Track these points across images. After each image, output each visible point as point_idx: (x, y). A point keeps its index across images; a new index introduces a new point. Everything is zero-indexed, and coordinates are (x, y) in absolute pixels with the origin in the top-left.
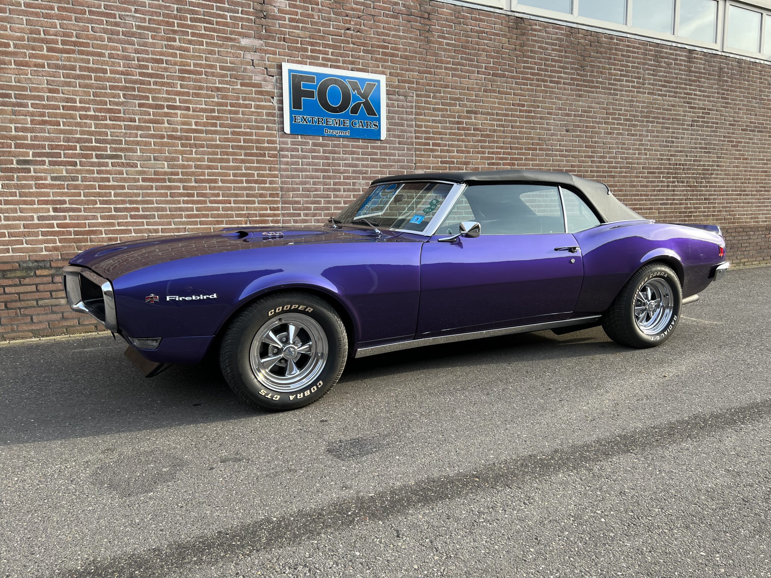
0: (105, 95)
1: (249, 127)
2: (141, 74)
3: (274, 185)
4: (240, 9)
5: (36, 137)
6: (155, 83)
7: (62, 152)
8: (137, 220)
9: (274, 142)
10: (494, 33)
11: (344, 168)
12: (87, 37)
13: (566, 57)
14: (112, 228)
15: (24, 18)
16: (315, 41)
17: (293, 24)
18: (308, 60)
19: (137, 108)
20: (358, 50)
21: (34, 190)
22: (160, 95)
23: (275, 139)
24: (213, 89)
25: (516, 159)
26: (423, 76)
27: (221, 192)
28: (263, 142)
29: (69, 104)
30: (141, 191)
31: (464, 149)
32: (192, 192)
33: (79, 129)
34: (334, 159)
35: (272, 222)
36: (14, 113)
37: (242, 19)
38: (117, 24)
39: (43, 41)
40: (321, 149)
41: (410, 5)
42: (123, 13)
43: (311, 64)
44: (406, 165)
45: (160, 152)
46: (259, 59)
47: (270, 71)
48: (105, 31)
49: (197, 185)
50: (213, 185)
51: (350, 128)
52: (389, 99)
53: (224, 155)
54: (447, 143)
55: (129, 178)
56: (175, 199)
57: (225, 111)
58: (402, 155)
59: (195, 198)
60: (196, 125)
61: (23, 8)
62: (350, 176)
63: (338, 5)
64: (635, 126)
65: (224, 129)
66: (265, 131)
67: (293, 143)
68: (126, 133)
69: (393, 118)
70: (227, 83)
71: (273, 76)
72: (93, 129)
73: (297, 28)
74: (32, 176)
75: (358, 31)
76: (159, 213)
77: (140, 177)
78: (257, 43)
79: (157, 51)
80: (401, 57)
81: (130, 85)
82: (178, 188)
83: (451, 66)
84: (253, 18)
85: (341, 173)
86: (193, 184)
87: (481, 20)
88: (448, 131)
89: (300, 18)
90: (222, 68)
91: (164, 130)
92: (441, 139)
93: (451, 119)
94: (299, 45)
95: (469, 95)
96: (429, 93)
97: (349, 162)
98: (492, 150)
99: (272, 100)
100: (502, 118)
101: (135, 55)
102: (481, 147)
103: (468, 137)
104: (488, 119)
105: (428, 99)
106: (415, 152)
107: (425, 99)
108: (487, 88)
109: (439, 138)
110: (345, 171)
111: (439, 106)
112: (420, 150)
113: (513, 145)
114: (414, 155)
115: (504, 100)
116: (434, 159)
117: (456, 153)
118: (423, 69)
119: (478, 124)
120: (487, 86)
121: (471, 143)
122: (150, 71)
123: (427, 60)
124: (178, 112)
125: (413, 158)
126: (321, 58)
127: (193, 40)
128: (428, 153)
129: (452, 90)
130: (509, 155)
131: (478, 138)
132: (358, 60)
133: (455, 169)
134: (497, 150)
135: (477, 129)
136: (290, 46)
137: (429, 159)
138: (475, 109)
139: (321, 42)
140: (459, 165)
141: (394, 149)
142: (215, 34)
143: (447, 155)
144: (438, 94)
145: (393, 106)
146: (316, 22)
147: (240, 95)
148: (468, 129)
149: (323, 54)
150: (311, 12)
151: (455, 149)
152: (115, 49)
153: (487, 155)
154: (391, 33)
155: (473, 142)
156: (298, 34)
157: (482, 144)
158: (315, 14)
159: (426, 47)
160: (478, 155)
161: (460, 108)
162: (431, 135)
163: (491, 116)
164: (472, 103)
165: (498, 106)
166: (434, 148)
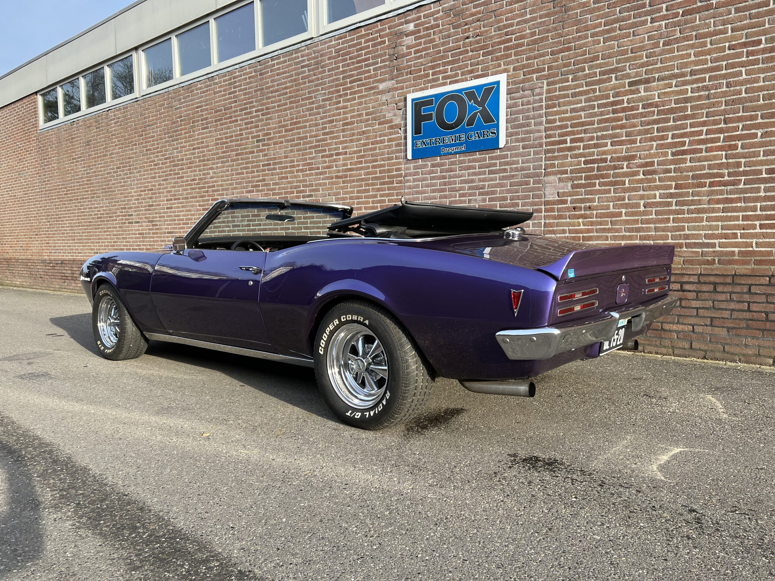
0: (307, 154)
1: (383, 160)
2: (323, 134)
4: (380, 60)
6: (330, 138)
9: (400, 169)
11: (460, 185)
12: (300, 117)
15: (277, 114)
16: (435, 63)
17: (418, 55)
18: (430, 85)
19: (321, 159)
20: (478, 56)
23: (401, 166)
24: (361, 133)
26: (558, 58)
28: (392, 170)
29: (292, 164)
31: (624, 138)
33: (296, 179)
34: (450, 177)
36: (272, 174)
37: (380, 68)
38: (313, 103)
39: (283, 126)
40: (439, 169)
42: (316, 94)
43: (432, 87)
44: (531, 173)
45: (331, 189)
46: (391, 97)
47: (398, 106)
48: (308, 110)
52: (510, 99)
53: (366, 186)
54: (595, 135)
57: (368, 150)
58: (528, 161)
60: (350, 165)
61: (276, 108)
62: (466, 193)
63: (458, 18)
65: (367, 164)
66: (394, 161)
67: (415, 168)
68: (315, 178)
69: (516, 119)
70: (369, 125)
71: (400, 109)
72: (301, 178)
73: (421, 57)
75: (478, 35)
78: (391, 84)
79: (331, 114)
80: (528, 45)
81: (318, 143)
83: (603, 28)
85: (457, 191)
88: (596, 119)
89: (423, 46)
90: (367, 114)
91: (333, 172)
92: (585, 132)
93: (602, 102)
94: (422, 73)
95: (635, 58)
96: (567, 76)
97: (465, 178)
98: (682, 131)
99: (400, 132)
100: (703, 76)
101: (320, 121)
102: (658, 130)
103: (632, 120)
104: (674, 84)
105: (564, 84)
106: (545, 154)
107: (560, 85)
108: (671, 38)
109: (581, 130)
110: (461, 189)
111: (581, 89)
112: (553, 151)
113: (731, 116)
114: (544, 158)
115: (709, 46)
116: (573, 160)
117: (609, 147)
118: (558, 48)
119: (652, 97)
120: (672, 34)
121: (638, 128)
122: (328, 130)
123: (564, 35)
124: (341, 157)
125: (542, 163)
126: (441, 78)
127: (350, 98)
128: (564, 153)
129: (604, 61)
130: (721, 133)
131: (652, 118)
132: (477, 66)
133: (609, 168)
134: (693, 129)
135: (651, 105)
136: (415, 77)
137: (566, 161)
138: (647, 76)
139: (441, 62)
140: (615, 163)
141: (517, 155)
142: (363, 88)
143: (594, 152)
144: (580, 73)
145: (515, 105)
146: (437, 45)
147: (378, 133)
148: (632, 109)
149: (443, 73)
150: (432, 37)
151: (609, 142)
152: (312, 120)
153: (670, 140)
154: (515, 21)
155: (642, 126)
156: (421, 62)
157: (660, 125)
158: (436, 37)
159: (563, 18)
160: (651, 143)
161: (618, 82)
162: (567, 130)
163: (679, 79)
164: (641, 69)
165: (697, 59)
166: (573, 145)
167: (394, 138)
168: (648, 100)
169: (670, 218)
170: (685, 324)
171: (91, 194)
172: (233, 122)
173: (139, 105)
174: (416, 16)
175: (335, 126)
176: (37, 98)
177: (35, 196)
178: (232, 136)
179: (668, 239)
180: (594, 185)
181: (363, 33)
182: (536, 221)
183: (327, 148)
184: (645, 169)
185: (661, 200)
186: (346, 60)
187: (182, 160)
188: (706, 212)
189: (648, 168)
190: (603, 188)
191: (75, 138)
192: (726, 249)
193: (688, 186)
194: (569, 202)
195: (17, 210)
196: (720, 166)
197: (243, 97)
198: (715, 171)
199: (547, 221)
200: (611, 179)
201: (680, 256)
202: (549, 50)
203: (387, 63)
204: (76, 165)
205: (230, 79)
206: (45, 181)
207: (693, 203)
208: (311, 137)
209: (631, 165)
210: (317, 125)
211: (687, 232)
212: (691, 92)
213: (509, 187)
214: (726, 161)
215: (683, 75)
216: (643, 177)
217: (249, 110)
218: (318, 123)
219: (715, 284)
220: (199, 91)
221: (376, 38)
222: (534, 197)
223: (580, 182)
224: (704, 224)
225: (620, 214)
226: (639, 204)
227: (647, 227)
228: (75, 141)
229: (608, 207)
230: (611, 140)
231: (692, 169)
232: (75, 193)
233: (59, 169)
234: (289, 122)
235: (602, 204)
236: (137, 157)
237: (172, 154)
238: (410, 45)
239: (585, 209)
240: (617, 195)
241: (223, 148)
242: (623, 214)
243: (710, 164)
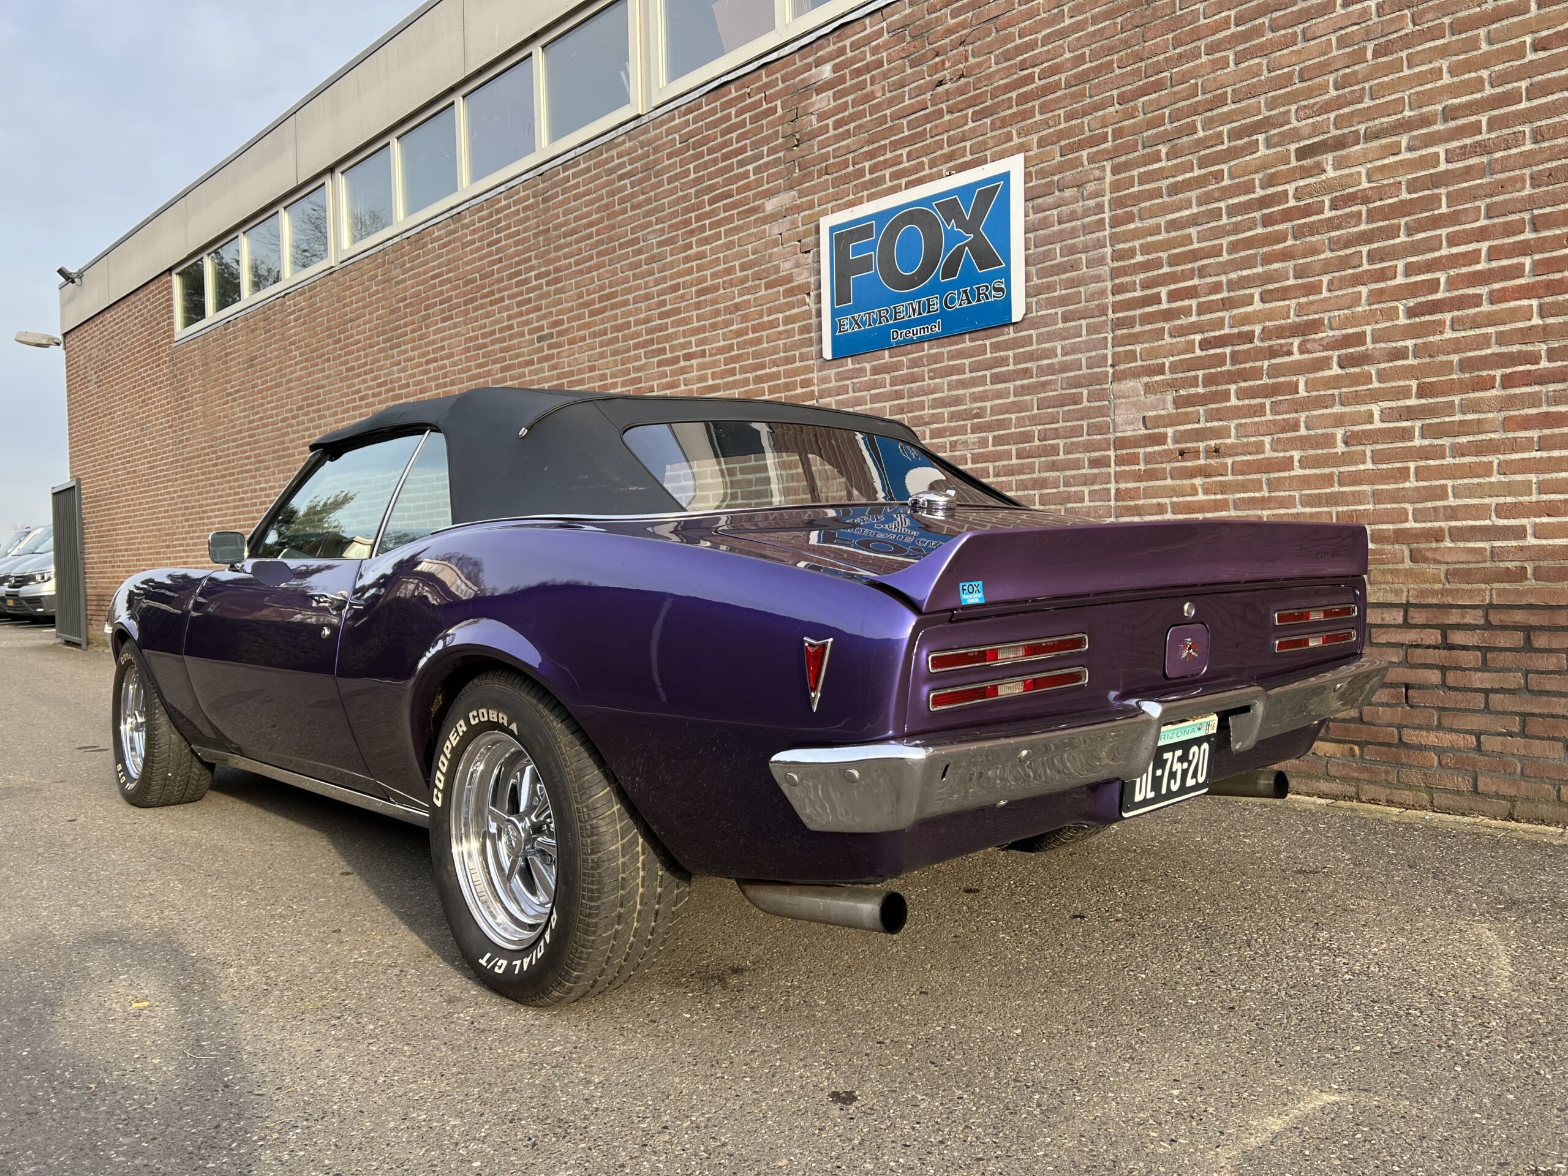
2: (660, 316)
4: (766, 148)
6: (672, 325)
11: (932, 411)
12: (617, 283)
15: (574, 281)
16: (876, 145)
17: (841, 130)
18: (865, 193)
22: (677, 342)
23: (811, 375)
24: (733, 309)
26: (1135, 109)
28: (794, 386)
31: (1292, 282)
34: (912, 394)
37: (768, 166)
38: (640, 251)
40: (888, 377)
42: (646, 231)
43: (871, 198)
44: (1084, 376)
46: (789, 227)
47: (804, 244)
52: (1034, 210)
54: (1223, 278)
58: (1075, 349)
62: (944, 428)
63: (919, 42)
66: (798, 364)
67: (840, 377)
69: (1047, 256)
70: (748, 291)
71: (808, 252)
73: (845, 135)
75: (962, 76)
78: (788, 198)
79: (675, 273)
80: (1069, 85)
83: (1233, 29)
85: (926, 424)
88: (1225, 241)
89: (851, 111)
90: (743, 267)
92: (1202, 272)
93: (1236, 200)
94: (851, 168)
95: (1309, 93)
96: (1155, 148)
97: (941, 395)
98: (1429, 256)
99: (807, 300)
100: (1473, 119)
101: (655, 289)
102: (1372, 257)
103: (1308, 239)
104: (1404, 144)
105: (1150, 167)
106: (1113, 331)
107: (1142, 170)
108: (1391, 37)
109: (1193, 270)
110: (936, 419)
111: (1188, 175)
112: (1129, 322)
113: (1548, 210)
114: (1110, 340)
115: (1484, 47)
116: (1174, 340)
117: (1258, 305)
118: (1135, 85)
119: (1355, 179)
120: (1393, 28)
121: (1322, 256)
122: (668, 307)
123: (1146, 55)
124: (694, 362)
125: (1105, 351)
126: (887, 176)
127: (710, 236)
128: (1155, 326)
129: (1238, 105)
130: (1525, 255)
131: (1355, 229)
132: (962, 144)
133: (1258, 354)
134: (1455, 250)
135: (1351, 199)
136: (836, 178)
137: (1160, 343)
138: (1339, 132)
139: (887, 141)
140: (1272, 343)
141: (1050, 337)
142: (735, 212)
143: (1222, 319)
144: (1185, 139)
145: (1045, 224)
146: (879, 104)
147: (765, 307)
148: (1307, 211)
149: (891, 166)
150: (869, 88)
151: (1256, 292)
152: (638, 288)
153: (1400, 280)
154: (1040, 36)
155: (1331, 250)
156: (848, 146)
157: (1376, 245)
158: (877, 87)
159: (1142, 17)
160: (1356, 289)
161: (1271, 151)
162: (1161, 272)
163: (1415, 133)
164: (1325, 116)
165: (1456, 79)
166: (1173, 305)
167: (795, 315)
168: (1343, 187)
169: (1408, 468)
170: (1457, 731)
171: (256, 463)
172: (496, 302)
173: (334, 280)
174: (835, 47)
175: (682, 298)
176: (171, 281)
177: (167, 470)
178: (493, 333)
179: (1406, 520)
180: (1226, 396)
181: (734, 94)
182: (1096, 487)
183: (667, 345)
184: (1344, 351)
185: (1386, 425)
186: (701, 155)
187: (407, 385)
188: (1497, 451)
189: (1351, 350)
190: (1247, 402)
191: (230, 353)
192: (1551, 542)
193: (1450, 388)
194: (1169, 440)
195: (138, 499)
196: (1527, 335)
197: (513, 249)
199: (1123, 486)
200: (1265, 380)
201: (1437, 562)
202: (1115, 93)
203: (781, 154)
204: (232, 407)
205: (490, 215)
206: (181, 442)
207: (1463, 428)
208: (637, 323)
209: (1309, 346)
210: (648, 297)
211: (1452, 501)
212: (1448, 161)
213: (1035, 411)
214: (1540, 322)
215: (1426, 121)
216: (1340, 371)
217: (523, 277)
218: (648, 294)
219: (1528, 630)
220: (436, 244)
221: (758, 104)
222: (1093, 429)
223: (1193, 391)
224: (1493, 479)
225: (1287, 464)
226: (1333, 436)
227: (1353, 493)
228: (231, 360)
229: (1259, 448)
230: (1259, 290)
231: (1456, 346)
232: (229, 462)
233: (205, 416)
234: (597, 295)
235: (1245, 440)
236: (331, 384)
237: (389, 374)
238: (824, 112)
239: (1208, 453)
240: (1278, 417)
241: (477, 357)
242: (1296, 464)
243: (1501, 333)
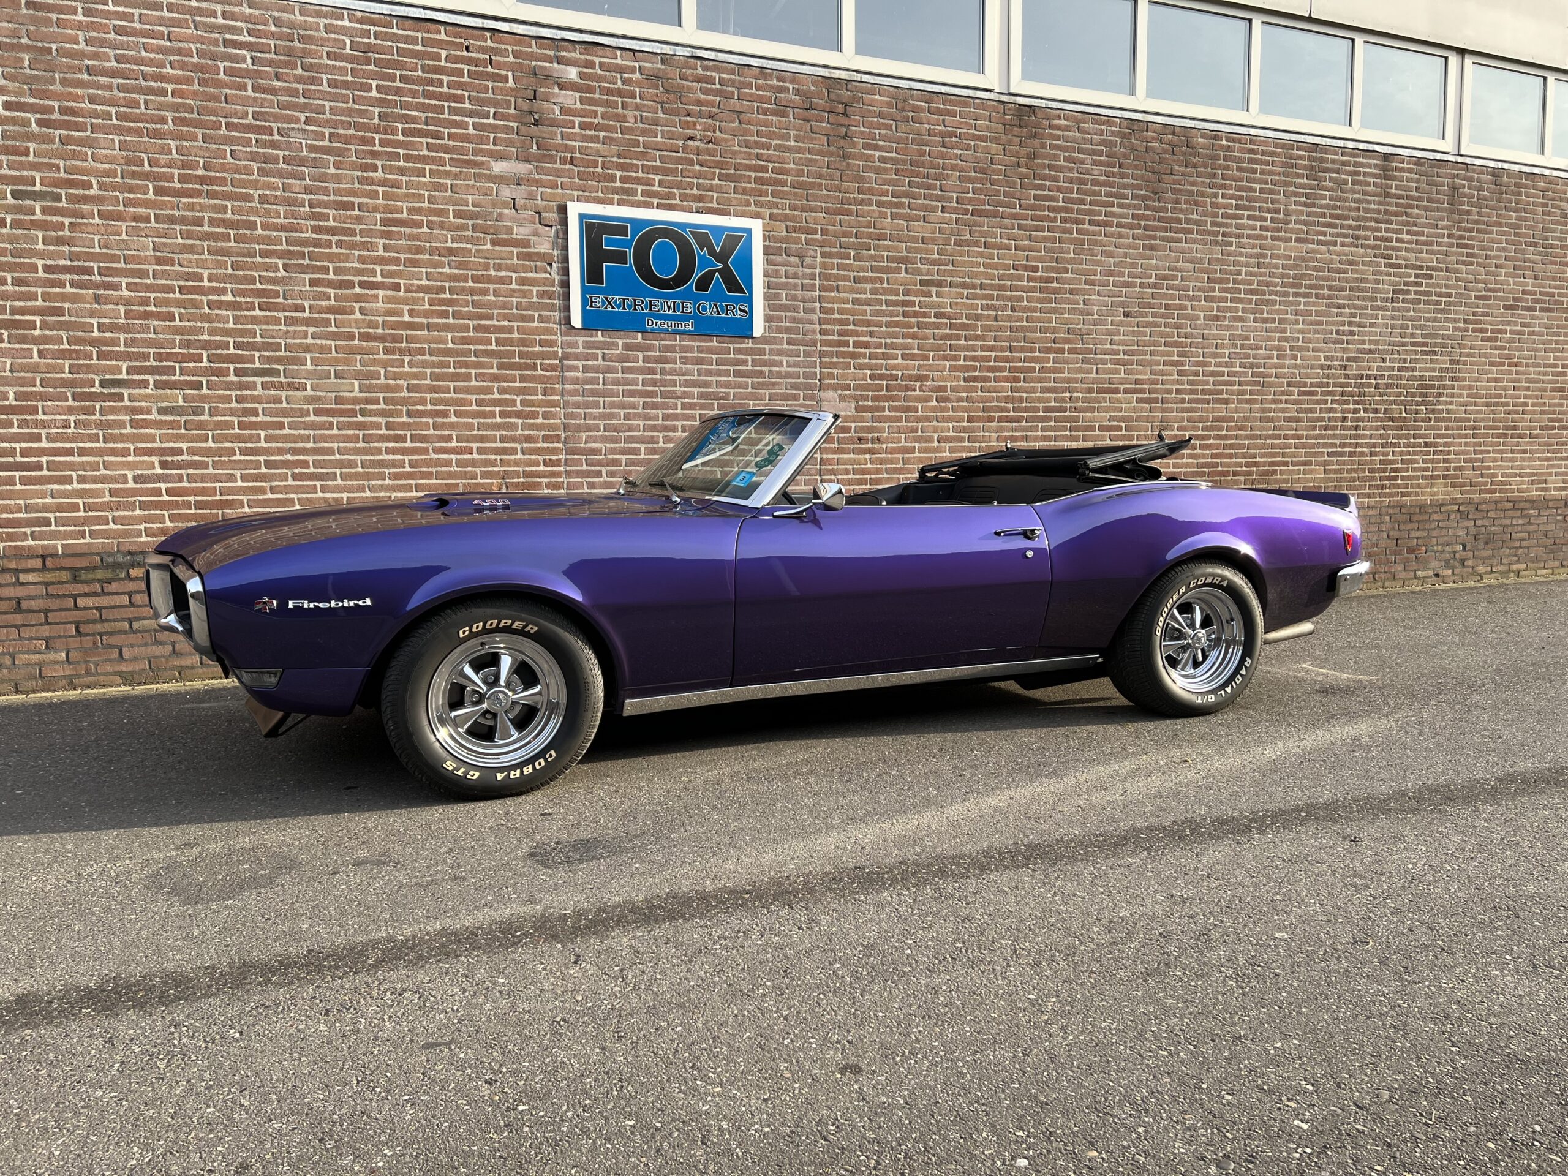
0: (254, 267)
1: (506, 318)
2: (315, 229)
3: (552, 421)
4: (492, 111)
5: (133, 340)
6: (340, 244)
7: (177, 365)
8: (305, 483)
9: (551, 344)
10: (974, 135)
11: (683, 389)
12: (224, 168)
13: (1123, 176)
14: (260, 497)
15: (117, 139)
16: (628, 161)
17: (588, 132)
18: (616, 197)
19: (308, 287)
20: (710, 176)
21: (128, 430)
22: (348, 265)
23: (553, 337)
24: (443, 252)
25: (1022, 370)
26: (835, 221)
27: (454, 434)
28: (532, 343)
29: (191, 283)
30: (312, 432)
31: (916, 351)
32: (402, 433)
33: (206, 325)
34: (663, 372)
35: (548, 486)
36: (97, 300)
37: (495, 129)
38: (274, 145)
39: (148, 176)
40: (640, 355)
41: (809, 91)
42: (285, 125)
43: (621, 203)
44: (801, 383)
45: (347, 362)
46: (525, 196)
47: (545, 218)
48: (254, 157)
49: (411, 420)
50: (440, 420)
51: (695, 317)
52: (769, 262)
53: (460, 368)
54: (883, 341)
55: (292, 409)
56: (372, 445)
57: (463, 290)
58: (796, 365)
59: (408, 444)
60: (410, 316)
61: (115, 121)
63: (672, 97)
64: (1268, 303)
65: (461, 321)
66: (536, 324)
67: (588, 345)
68: (287, 332)
69: (777, 297)
70: (467, 240)
71: (551, 226)
72: (231, 325)
73: (595, 139)
74: (126, 408)
75: (710, 142)
76: (344, 470)
77: (311, 408)
78: (522, 169)
79: (344, 189)
80: (793, 186)
81: (295, 248)
82: (378, 426)
83: (889, 198)
84: (514, 125)
85: (678, 398)
86: (405, 419)
87: (949, 113)
88: (884, 319)
89: (601, 121)
90: (458, 215)
91: (353, 325)
92: (872, 334)
93: (890, 298)
94: (600, 170)
95: (926, 251)
96: (847, 250)
97: (692, 378)
98: (973, 353)
99: (549, 270)
100: (991, 292)
101: (305, 196)
102: (951, 348)
103: (924, 330)
104: (965, 295)
105: (844, 261)
106: (820, 358)
107: (839, 261)
108: (961, 238)
109: (867, 331)
110: (685, 395)
111: (865, 274)
112: (830, 355)
113: (1015, 344)
114: (818, 363)
115: (996, 259)
116: (856, 371)
117: (900, 360)
118: (835, 206)
119: (944, 305)
120: (962, 234)
121: (930, 341)
122: (332, 223)
123: (842, 190)
124: (379, 293)
125: (815, 370)
126: (639, 191)
127: (407, 168)
128: (846, 360)
129: (892, 243)
130: (1007, 362)
131: (945, 331)
132: (710, 193)
133: (900, 388)
134: (983, 353)
135: (943, 315)
136: (582, 172)
137: (847, 371)
138: (938, 278)
139: (639, 163)
140: (906, 383)
141: (779, 353)
142: (446, 156)
143: (882, 364)
144: (864, 252)
145: (776, 274)
146: (631, 129)
147: (490, 261)
148: (924, 315)
149: (643, 184)
150: (620, 110)
151: (899, 353)
152: (271, 186)
153: (962, 362)
154: (772, 143)
155: (934, 339)
156: (596, 149)
157: (953, 342)
158: (628, 113)
159: (840, 165)
160: (944, 363)
161: (908, 276)
162: (850, 328)
163: (969, 291)
164: (933, 267)
165: (985, 270)
166: (856, 350)
167: (533, 278)
168: (940, 307)
174: (583, 57)
180: (883, 409)
181: (445, 37)
183: (329, 265)
184: (939, 394)
185: (955, 434)
186: (390, 78)
189: (941, 394)
190: (893, 414)
193: (979, 419)
194: (853, 431)
196: (1006, 399)
198: (1003, 404)
199: (825, 456)
200: (903, 403)
207: (984, 439)
208: (269, 227)
209: (923, 388)
210: (291, 202)
212: (981, 309)
214: (1011, 394)
216: (936, 404)
218: (294, 199)
221: (482, 63)
223: (866, 403)
225: (912, 450)
226: (934, 437)
229: (899, 440)
230: (901, 352)
235: (892, 435)
238: (570, 109)
239: (873, 441)
240: (908, 424)
242: (918, 450)
243: (998, 396)
